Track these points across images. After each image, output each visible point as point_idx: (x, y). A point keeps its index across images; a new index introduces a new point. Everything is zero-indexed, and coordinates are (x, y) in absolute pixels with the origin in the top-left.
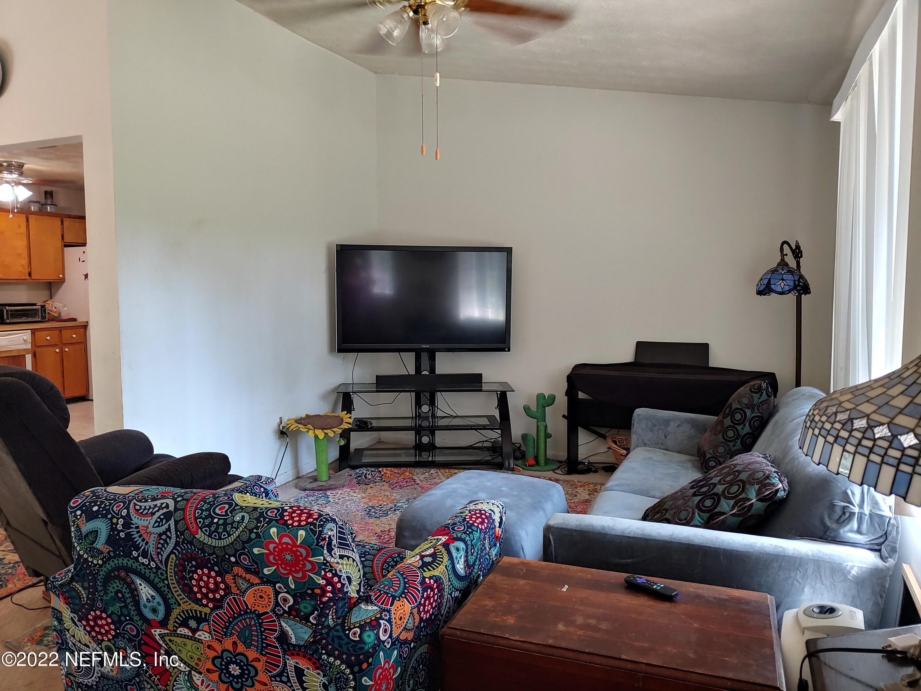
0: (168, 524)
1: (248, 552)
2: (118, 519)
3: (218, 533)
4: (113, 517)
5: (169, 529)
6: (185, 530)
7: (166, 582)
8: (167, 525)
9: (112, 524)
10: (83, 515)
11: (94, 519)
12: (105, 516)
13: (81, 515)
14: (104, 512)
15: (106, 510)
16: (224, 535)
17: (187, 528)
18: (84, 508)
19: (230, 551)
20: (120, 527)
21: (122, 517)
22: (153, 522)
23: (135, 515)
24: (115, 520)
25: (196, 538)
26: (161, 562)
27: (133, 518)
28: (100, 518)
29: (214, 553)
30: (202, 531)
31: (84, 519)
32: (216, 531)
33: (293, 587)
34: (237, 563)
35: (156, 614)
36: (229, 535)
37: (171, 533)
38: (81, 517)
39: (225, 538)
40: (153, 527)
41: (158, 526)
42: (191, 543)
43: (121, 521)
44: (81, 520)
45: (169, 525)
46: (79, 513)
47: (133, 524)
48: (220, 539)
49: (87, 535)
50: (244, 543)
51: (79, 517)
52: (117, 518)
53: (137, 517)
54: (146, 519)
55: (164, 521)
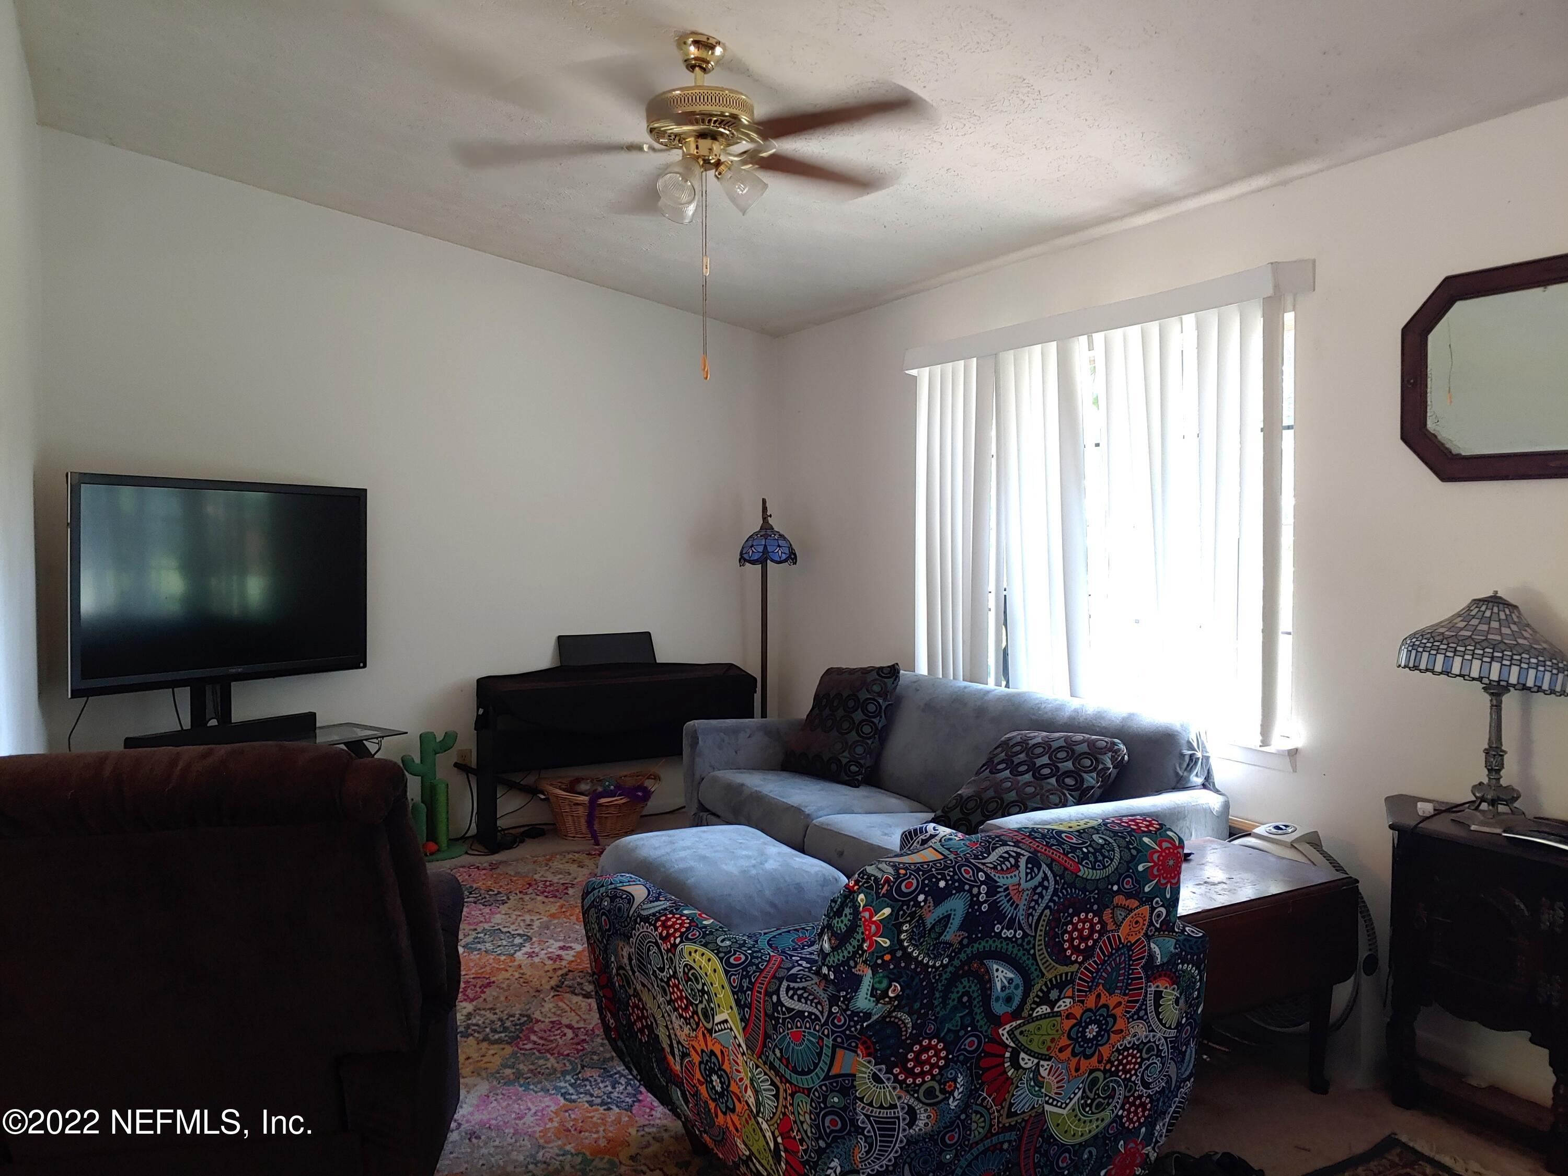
0: (1041, 871)
1: (1133, 872)
2: (979, 887)
3: (1100, 861)
4: (972, 887)
5: (1046, 878)
6: (1064, 871)
7: (1032, 952)
8: (1041, 874)
9: (972, 896)
10: (929, 898)
11: (947, 899)
12: (960, 889)
13: (925, 901)
14: (957, 884)
15: (956, 881)
16: (1107, 862)
17: (1066, 869)
18: (927, 889)
19: (1112, 880)
20: (982, 898)
21: (983, 883)
22: (1023, 875)
23: (997, 875)
24: (975, 891)
25: (1079, 876)
26: (1030, 926)
27: (996, 879)
28: (955, 894)
29: (1097, 888)
30: (1083, 866)
31: (932, 904)
32: (1096, 860)
33: (1168, 896)
34: (1119, 892)
35: (1010, 1005)
36: (1112, 860)
37: (1048, 881)
38: (925, 904)
39: (1109, 865)
40: (1026, 881)
41: (1032, 878)
42: (1072, 885)
43: (984, 888)
44: (926, 907)
45: (1044, 872)
46: (921, 898)
47: (1001, 887)
48: (1105, 867)
49: (933, 927)
50: (1128, 863)
51: (922, 904)
52: (976, 886)
53: (1001, 876)
54: (1013, 874)
55: (1036, 870)
